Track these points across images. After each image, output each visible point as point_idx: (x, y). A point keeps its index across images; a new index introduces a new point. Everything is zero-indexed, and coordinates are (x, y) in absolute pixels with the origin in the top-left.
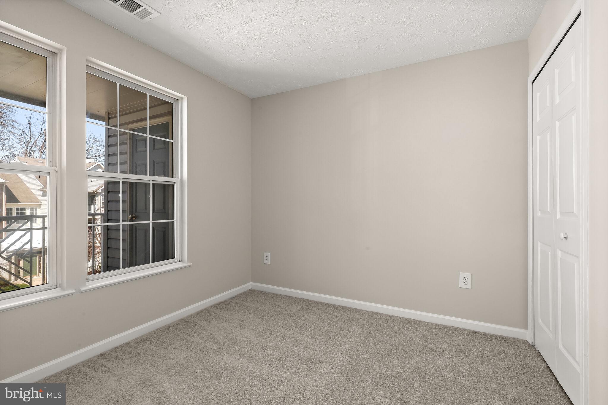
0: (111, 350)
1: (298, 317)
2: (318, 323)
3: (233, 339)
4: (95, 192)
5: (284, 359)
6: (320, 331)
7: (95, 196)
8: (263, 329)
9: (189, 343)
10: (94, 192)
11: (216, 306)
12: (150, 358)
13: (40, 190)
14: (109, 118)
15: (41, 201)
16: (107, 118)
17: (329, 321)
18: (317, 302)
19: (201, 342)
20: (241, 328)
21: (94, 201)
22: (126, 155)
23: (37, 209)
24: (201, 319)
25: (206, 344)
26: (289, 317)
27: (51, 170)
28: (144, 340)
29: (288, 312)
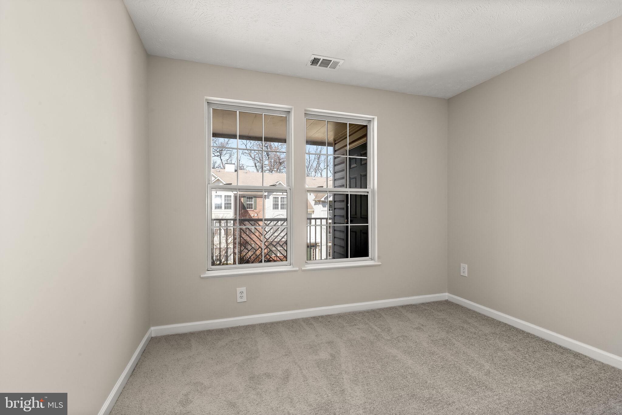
0: (319, 317)
1: (486, 339)
2: (510, 352)
3: (406, 337)
5: (447, 370)
6: (506, 360)
8: (439, 338)
9: (369, 328)
11: (404, 307)
12: (340, 329)
14: (335, 144)
16: (334, 144)
17: (527, 355)
18: (523, 331)
19: (379, 330)
20: (419, 330)
22: (344, 172)
24: (387, 314)
25: (382, 333)
26: (475, 336)
27: (288, 188)
28: (340, 316)
29: (477, 332)
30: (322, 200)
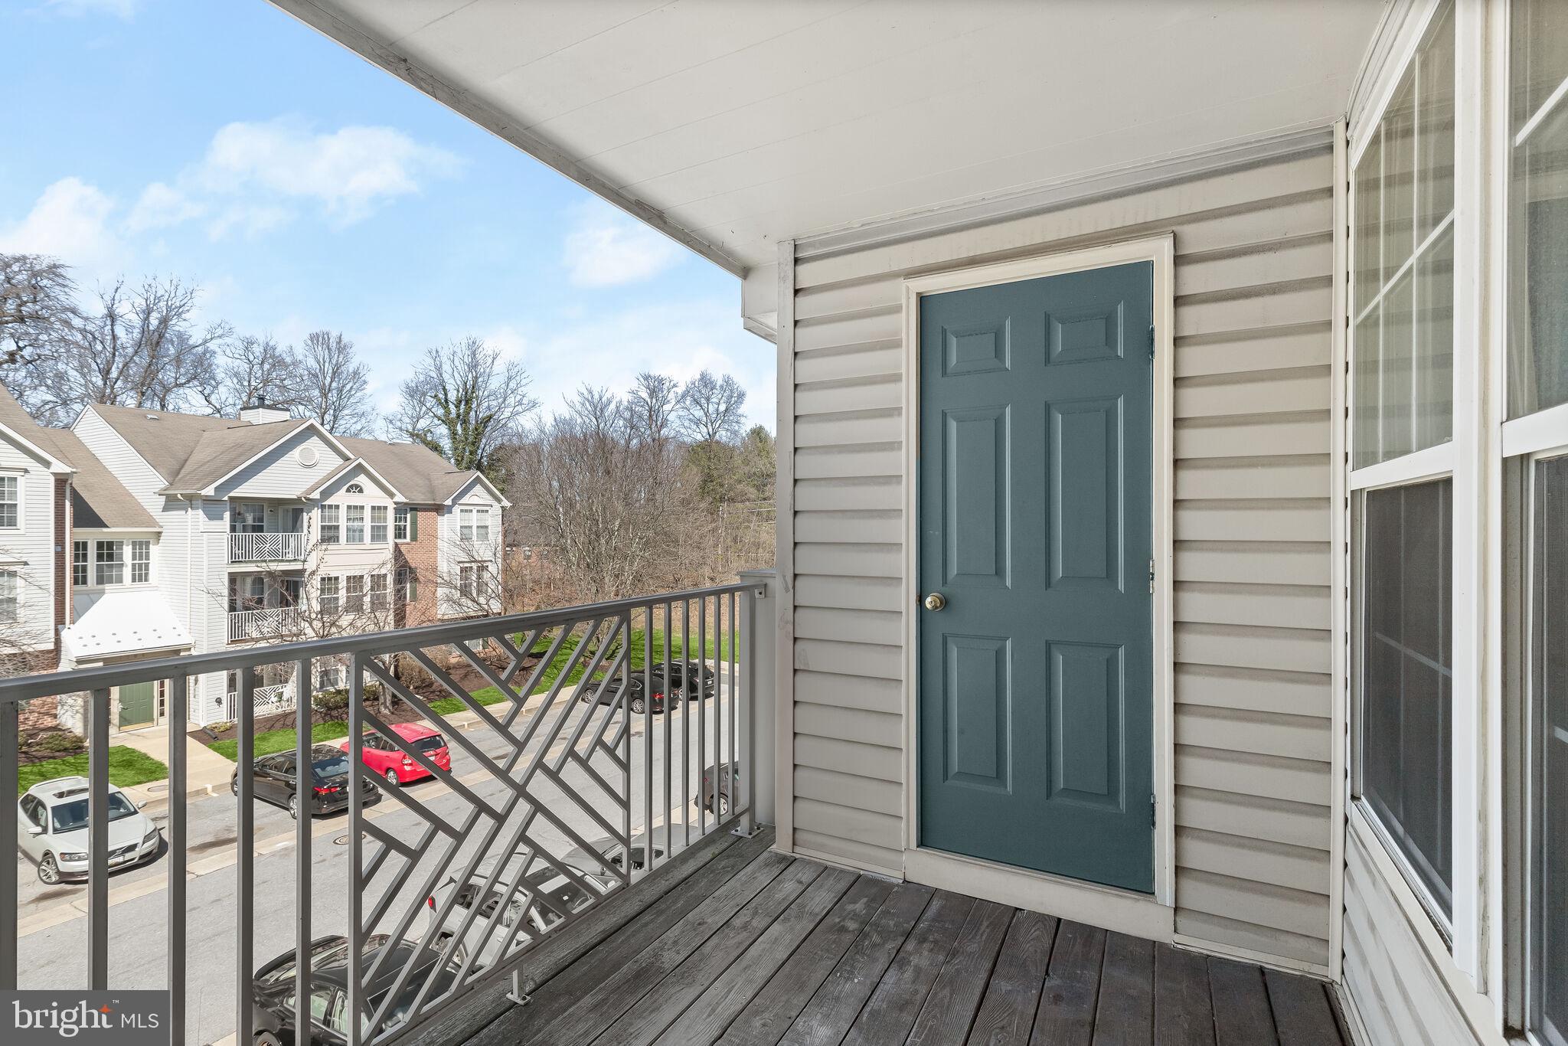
4: (303, 499)
7: (302, 511)
10: (299, 499)
13: (160, 495)
15: (161, 524)
21: (299, 523)
23: (151, 546)
30: (203, 492)
